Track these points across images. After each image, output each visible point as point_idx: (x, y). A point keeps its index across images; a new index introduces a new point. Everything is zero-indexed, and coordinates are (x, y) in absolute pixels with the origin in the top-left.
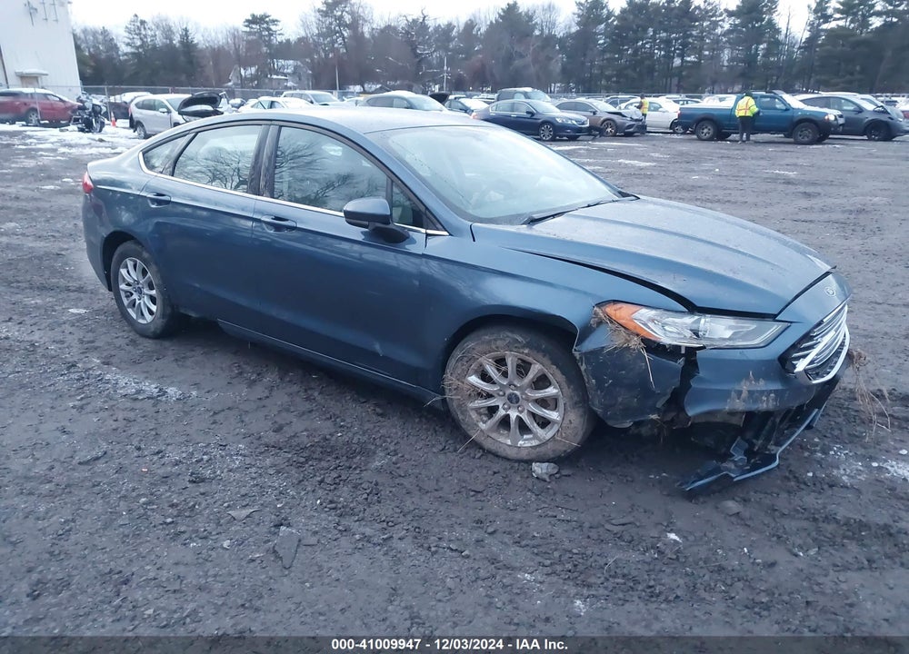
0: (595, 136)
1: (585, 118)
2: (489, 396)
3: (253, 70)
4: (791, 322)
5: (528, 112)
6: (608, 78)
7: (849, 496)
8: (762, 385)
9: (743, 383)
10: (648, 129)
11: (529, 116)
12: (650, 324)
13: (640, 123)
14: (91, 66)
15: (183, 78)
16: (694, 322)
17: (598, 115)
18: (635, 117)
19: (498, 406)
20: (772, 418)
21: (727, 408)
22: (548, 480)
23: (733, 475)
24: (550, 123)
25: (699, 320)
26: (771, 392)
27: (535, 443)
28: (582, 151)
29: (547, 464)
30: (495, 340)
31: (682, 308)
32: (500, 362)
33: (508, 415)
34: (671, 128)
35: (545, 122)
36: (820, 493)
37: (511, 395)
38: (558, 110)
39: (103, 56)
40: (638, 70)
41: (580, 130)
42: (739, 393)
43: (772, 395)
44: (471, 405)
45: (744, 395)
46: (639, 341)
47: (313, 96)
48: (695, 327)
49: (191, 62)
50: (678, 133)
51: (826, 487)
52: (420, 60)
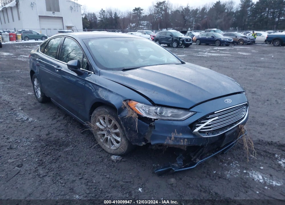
0: (235, 44)
1: (232, 39)
2: (102, 130)
3: (134, 24)
4: (196, 112)
5: (212, 37)
6: (250, 26)
7: (224, 183)
8: (181, 135)
9: (172, 134)
10: (256, 42)
11: (212, 38)
12: (140, 109)
13: (253, 40)
14: (89, 24)
15: (114, 27)
16: (155, 109)
17: (238, 37)
18: (251, 38)
19: (105, 134)
20: (202, 149)
21: (165, 143)
22: (115, 162)
23: (174, 169)
24: (219, 40)
25: (157, 108)
26: (185, 138)
27: (115, 148)
28: (227, 50)
29: (117, 156)
30: (101, 111)
31: (151, 104)
32: (104, 119)
33: (108, 137)
34: (265, 42)
35: (218, 40)
36: (213, 180)
37: (108, 130)
38: (223, 36)
39: (93, 21)
40: (261, 22)
41: (229, 42)
42: (171, 138)
43: (186, 140)
44: (98, 133)
45: (173, 138)
46: (136, 115)
47: (146, 32)
48: (156, 111)
49: (116, 23)
50: (267, 44)
51: (217, 178)
52: (186, 21)
